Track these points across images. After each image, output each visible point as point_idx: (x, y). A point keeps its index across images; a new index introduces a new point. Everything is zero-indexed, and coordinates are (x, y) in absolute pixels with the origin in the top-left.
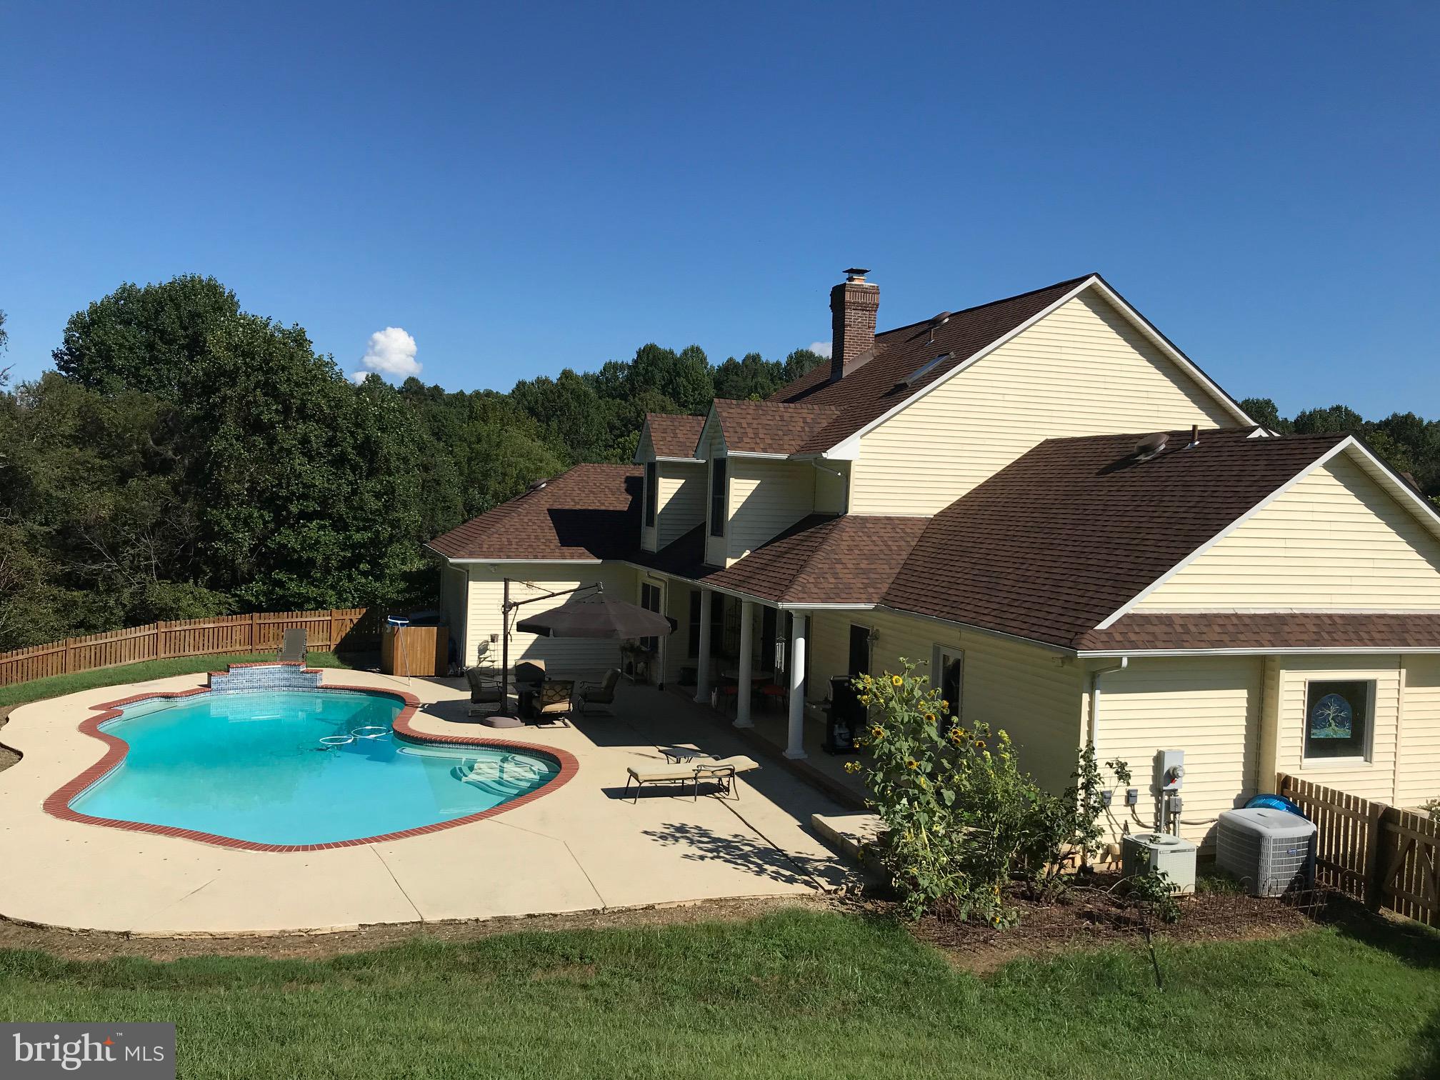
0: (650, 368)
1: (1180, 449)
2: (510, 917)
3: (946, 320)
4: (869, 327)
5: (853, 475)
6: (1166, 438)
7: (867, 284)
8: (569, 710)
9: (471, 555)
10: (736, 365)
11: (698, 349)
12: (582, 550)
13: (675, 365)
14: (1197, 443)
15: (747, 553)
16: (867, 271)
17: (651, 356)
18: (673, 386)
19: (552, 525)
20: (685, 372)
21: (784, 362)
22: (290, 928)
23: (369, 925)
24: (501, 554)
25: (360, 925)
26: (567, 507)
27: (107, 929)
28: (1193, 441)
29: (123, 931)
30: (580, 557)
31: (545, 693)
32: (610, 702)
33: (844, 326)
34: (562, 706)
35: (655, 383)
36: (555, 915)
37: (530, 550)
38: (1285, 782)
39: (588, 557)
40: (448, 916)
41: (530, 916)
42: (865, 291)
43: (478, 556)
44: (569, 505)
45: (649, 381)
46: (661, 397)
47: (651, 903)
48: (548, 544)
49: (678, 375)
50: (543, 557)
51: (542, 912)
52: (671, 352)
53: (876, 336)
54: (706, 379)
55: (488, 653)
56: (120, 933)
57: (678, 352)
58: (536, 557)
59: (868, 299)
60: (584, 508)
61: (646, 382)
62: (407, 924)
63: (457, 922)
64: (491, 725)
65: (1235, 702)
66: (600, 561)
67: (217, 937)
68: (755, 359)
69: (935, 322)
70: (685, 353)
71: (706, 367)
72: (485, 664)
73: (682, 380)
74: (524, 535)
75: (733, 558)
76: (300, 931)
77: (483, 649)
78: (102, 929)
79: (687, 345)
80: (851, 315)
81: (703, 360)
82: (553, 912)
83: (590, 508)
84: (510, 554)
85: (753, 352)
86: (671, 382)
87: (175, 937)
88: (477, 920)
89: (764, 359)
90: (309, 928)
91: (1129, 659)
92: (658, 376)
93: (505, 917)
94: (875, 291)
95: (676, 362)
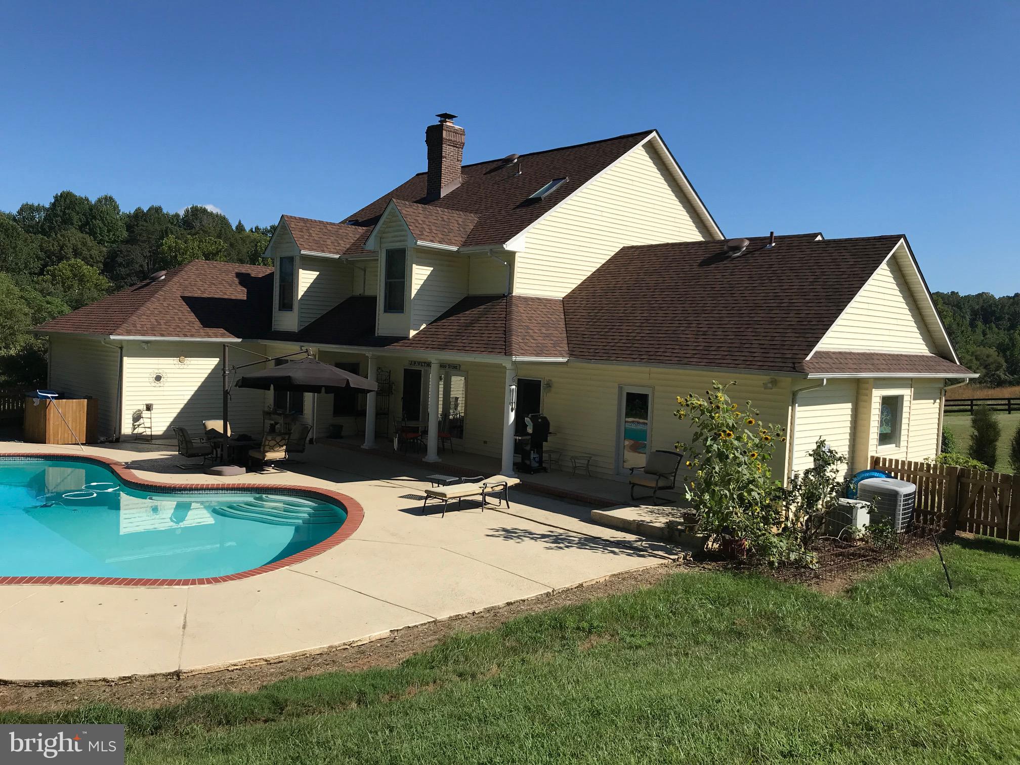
0: (67, 211)
1: (761, 248)
2: (495, 606)
3: (516, 160)
4: (458, 160)
5: (518, 264)
6: (747, 243)
7: (457, 127)
8: (285, 458)
9: (129, 333)
10: (144, 214)
11: (111, 198)
12: (222, 331)
13: (91, 210)
14: (774, 244)
15: (424, 326)
16: (455, 117)
17: (68, 201)
18: (90, 226)
19: (189, 309)
20: (100, 216)
21: (182, 213)
22: (336, 643)
23: (397, 630)
24: (155, 332)
25: (391, 631)
26: (196, 295)
27: (153, 673)
28: (771, 243)
29: (172, 671)
30: (223, 336)
31: (267, 443)
32: (302, 451)
33: (441, 157)
34: (279, 454)
35: (72, 224)
36: (524, 601)
37: (178, 330)
38: (876, 461)
39: (229, 337)
40: (453, 614)
41: (509, 604)
42: (456, 132)
43: (135, 334)
44: (197, 294)
45: (67, 221)
46: (81, 235)
47: (580, 582)
48: (191, 325)
49: (95, 218)
50: (192, 336)
51: (516, 599)
52: (87, 200)
53: (462, 167)
54: (120, 223)
55: (141, 421)
56: (169, 674)
57: (93, 200)
58: (186, 336)
59: (458, 139)
60: (210, 296)
61: (64, 222)
62: (425, 624)
63: (460, 617)
64: (219, 473)
65: (846, 409)
66: (240, 340)
67: (271, 662)
68: (158, 210)
69: (508, 160)
70: (99, 201)
71: (118, 213)
72: (139, 430)
73: (98, 222)
74: (168, 317)
75: (415, 330)
76: (345, 644)
77: (137, 417)
78: (147, 673)
79: (102, 194)
80: (447, 150)
81: (116, 208)
82: (523, 598)
83: (216, 296)
84: (162, 332)
85: (156, 204)
86: (87, 223)
87: (230, 669)
88: (474, 613)
89: (165, 211)
90: (351, 640)
91: (827, 379)
92: (75, 218)
93: (493, 607)
94: (462, 133)
95: (91, 208)
